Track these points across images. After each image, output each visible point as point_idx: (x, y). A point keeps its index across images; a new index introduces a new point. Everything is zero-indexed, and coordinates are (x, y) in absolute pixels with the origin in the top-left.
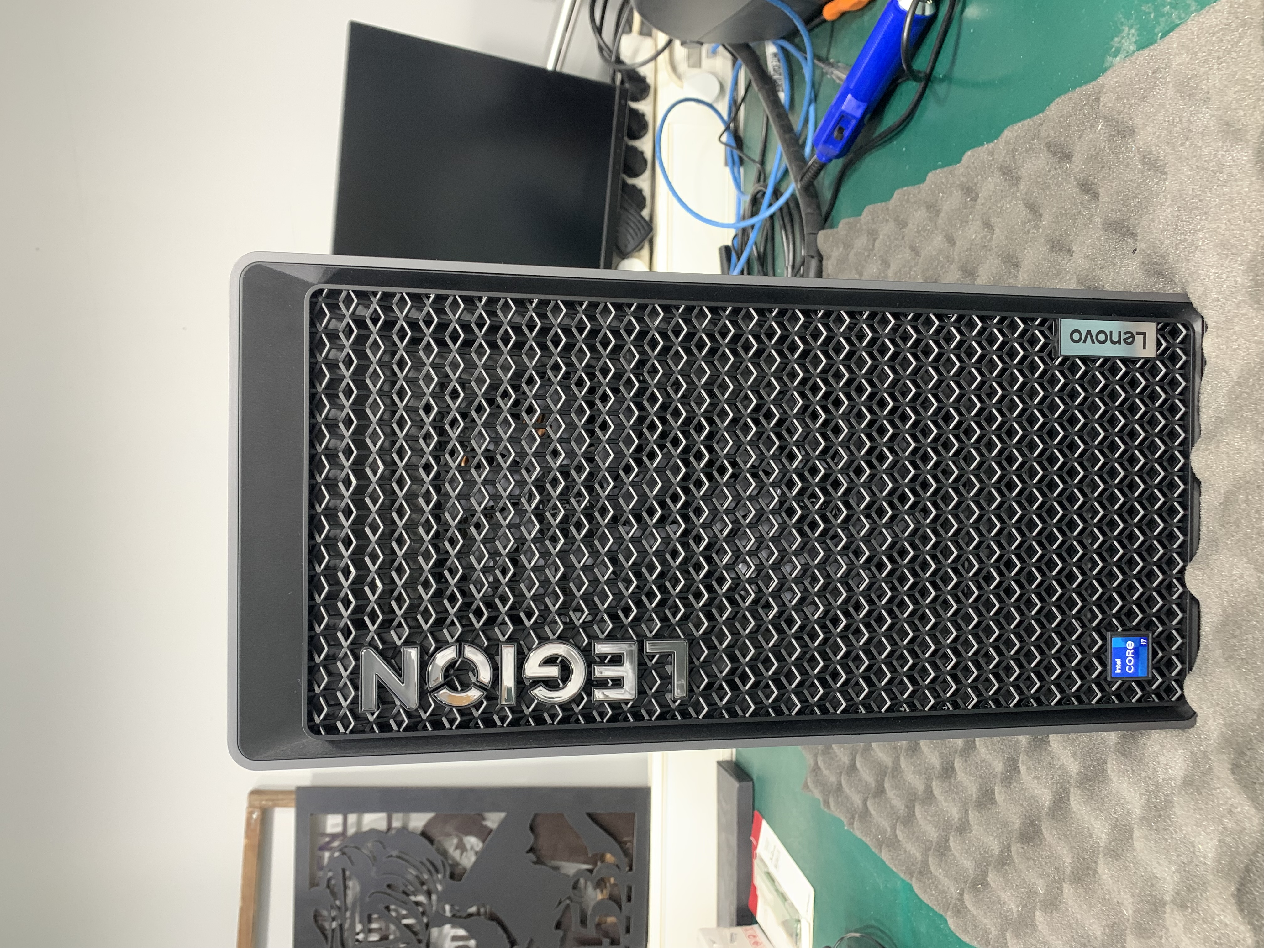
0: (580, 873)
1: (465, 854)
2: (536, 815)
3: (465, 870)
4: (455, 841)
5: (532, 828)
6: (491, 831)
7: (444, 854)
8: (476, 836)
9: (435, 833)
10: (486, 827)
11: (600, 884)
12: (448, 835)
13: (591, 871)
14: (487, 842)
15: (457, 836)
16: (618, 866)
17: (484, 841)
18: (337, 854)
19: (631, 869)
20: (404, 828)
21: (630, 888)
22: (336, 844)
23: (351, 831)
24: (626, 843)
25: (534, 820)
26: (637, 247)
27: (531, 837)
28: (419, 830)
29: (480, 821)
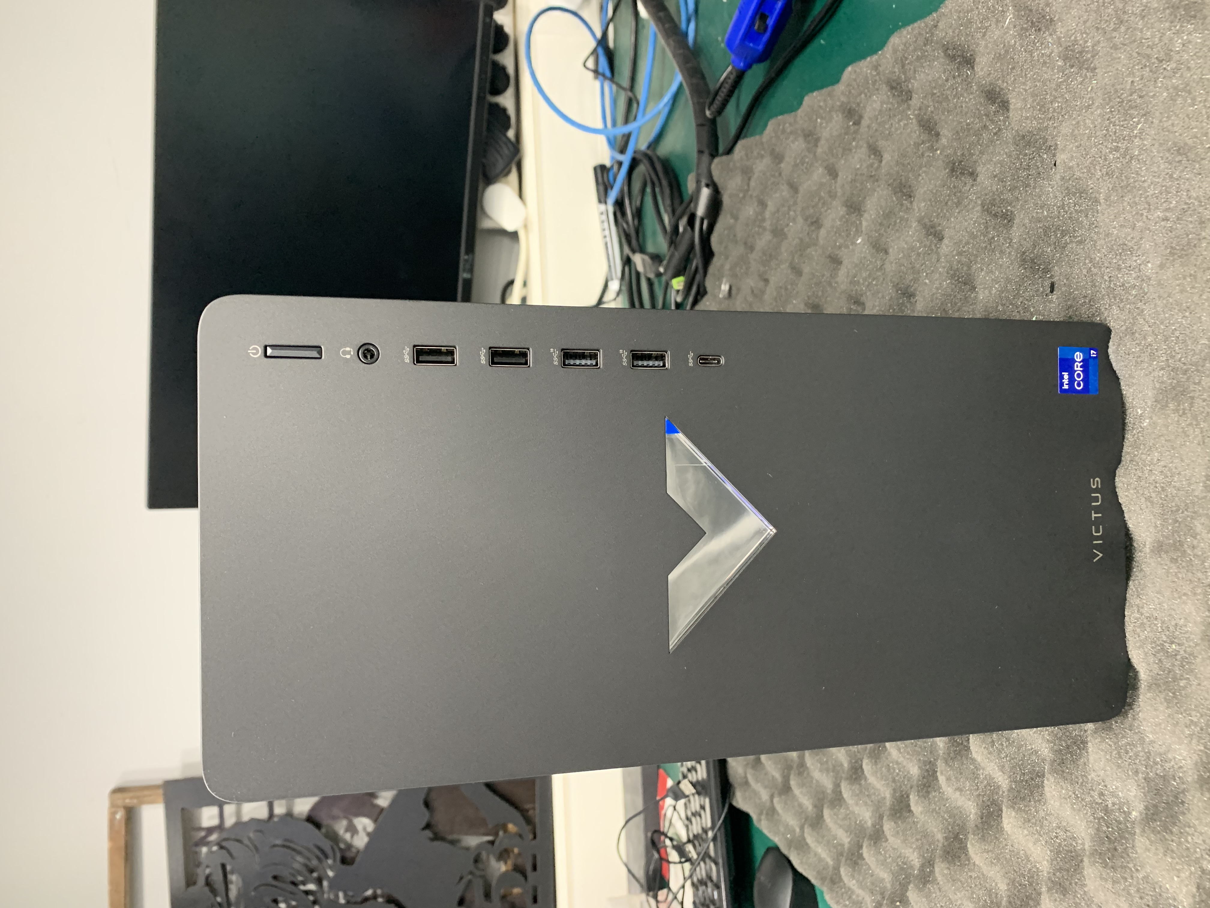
0: (480, 846)
1: (356, 835)
2: (430, 790)
3: (358, 851)
4: (344, 823)
5: (427, 804)
6: (382, 810)
7: (334, 838)
8: (367, 816)
9: (323, 817)
10: (377, 806)
11: (503, 855)
12: (335, 818)
13: (492, 843)
14: (379, 822)
15: (346, 817)
16: (520, 836)
17: (375, 821)
18: (215, 848)
19: (535, 837)
20: (289, 815)
21: (535, 857)
22: (214, 837)
23: (229, 821)
24: (527, 811)
25: (428, 794)
26: (504, 172)
27: (426, 813)
28: (304, 816)
29: (370, 801)
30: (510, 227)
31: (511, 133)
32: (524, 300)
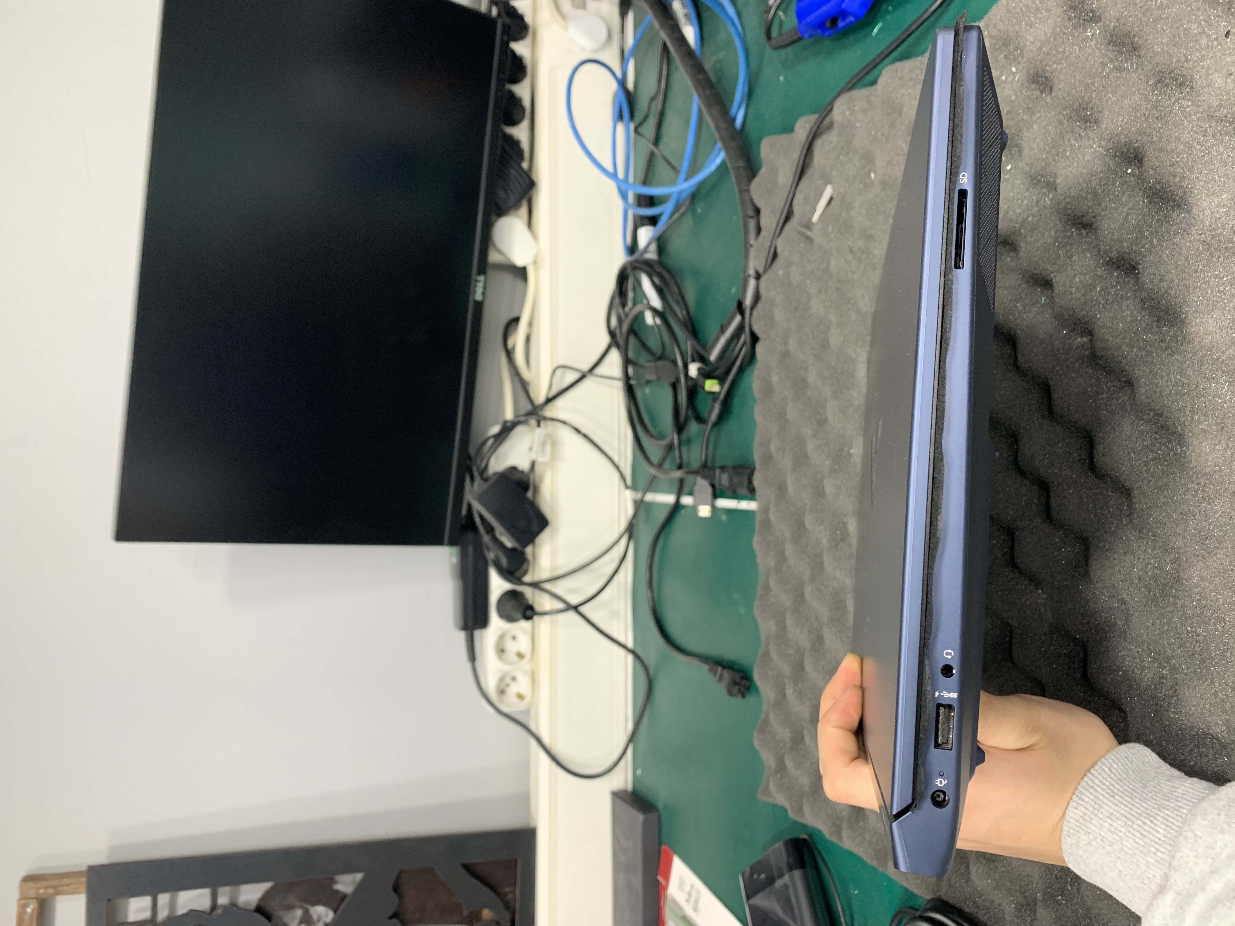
2: (400, 873)
4: (299, 913)
6: (344, 897)
8: (325, 904)
9: (273, 906)
10: (338, 892)
12: (290, 908)
14: (339, 912)
15: (301, 907)
17: (335, 911)
19: (513, 924)
20: (233, 904)
23: (162, 915)
24: (507, 894)
26: (517, 205)
27: (395, 899)
28: (253, 907)
29: (330, 886)
30: (519, 262)
31: (525, 165)
32: (528, 339)
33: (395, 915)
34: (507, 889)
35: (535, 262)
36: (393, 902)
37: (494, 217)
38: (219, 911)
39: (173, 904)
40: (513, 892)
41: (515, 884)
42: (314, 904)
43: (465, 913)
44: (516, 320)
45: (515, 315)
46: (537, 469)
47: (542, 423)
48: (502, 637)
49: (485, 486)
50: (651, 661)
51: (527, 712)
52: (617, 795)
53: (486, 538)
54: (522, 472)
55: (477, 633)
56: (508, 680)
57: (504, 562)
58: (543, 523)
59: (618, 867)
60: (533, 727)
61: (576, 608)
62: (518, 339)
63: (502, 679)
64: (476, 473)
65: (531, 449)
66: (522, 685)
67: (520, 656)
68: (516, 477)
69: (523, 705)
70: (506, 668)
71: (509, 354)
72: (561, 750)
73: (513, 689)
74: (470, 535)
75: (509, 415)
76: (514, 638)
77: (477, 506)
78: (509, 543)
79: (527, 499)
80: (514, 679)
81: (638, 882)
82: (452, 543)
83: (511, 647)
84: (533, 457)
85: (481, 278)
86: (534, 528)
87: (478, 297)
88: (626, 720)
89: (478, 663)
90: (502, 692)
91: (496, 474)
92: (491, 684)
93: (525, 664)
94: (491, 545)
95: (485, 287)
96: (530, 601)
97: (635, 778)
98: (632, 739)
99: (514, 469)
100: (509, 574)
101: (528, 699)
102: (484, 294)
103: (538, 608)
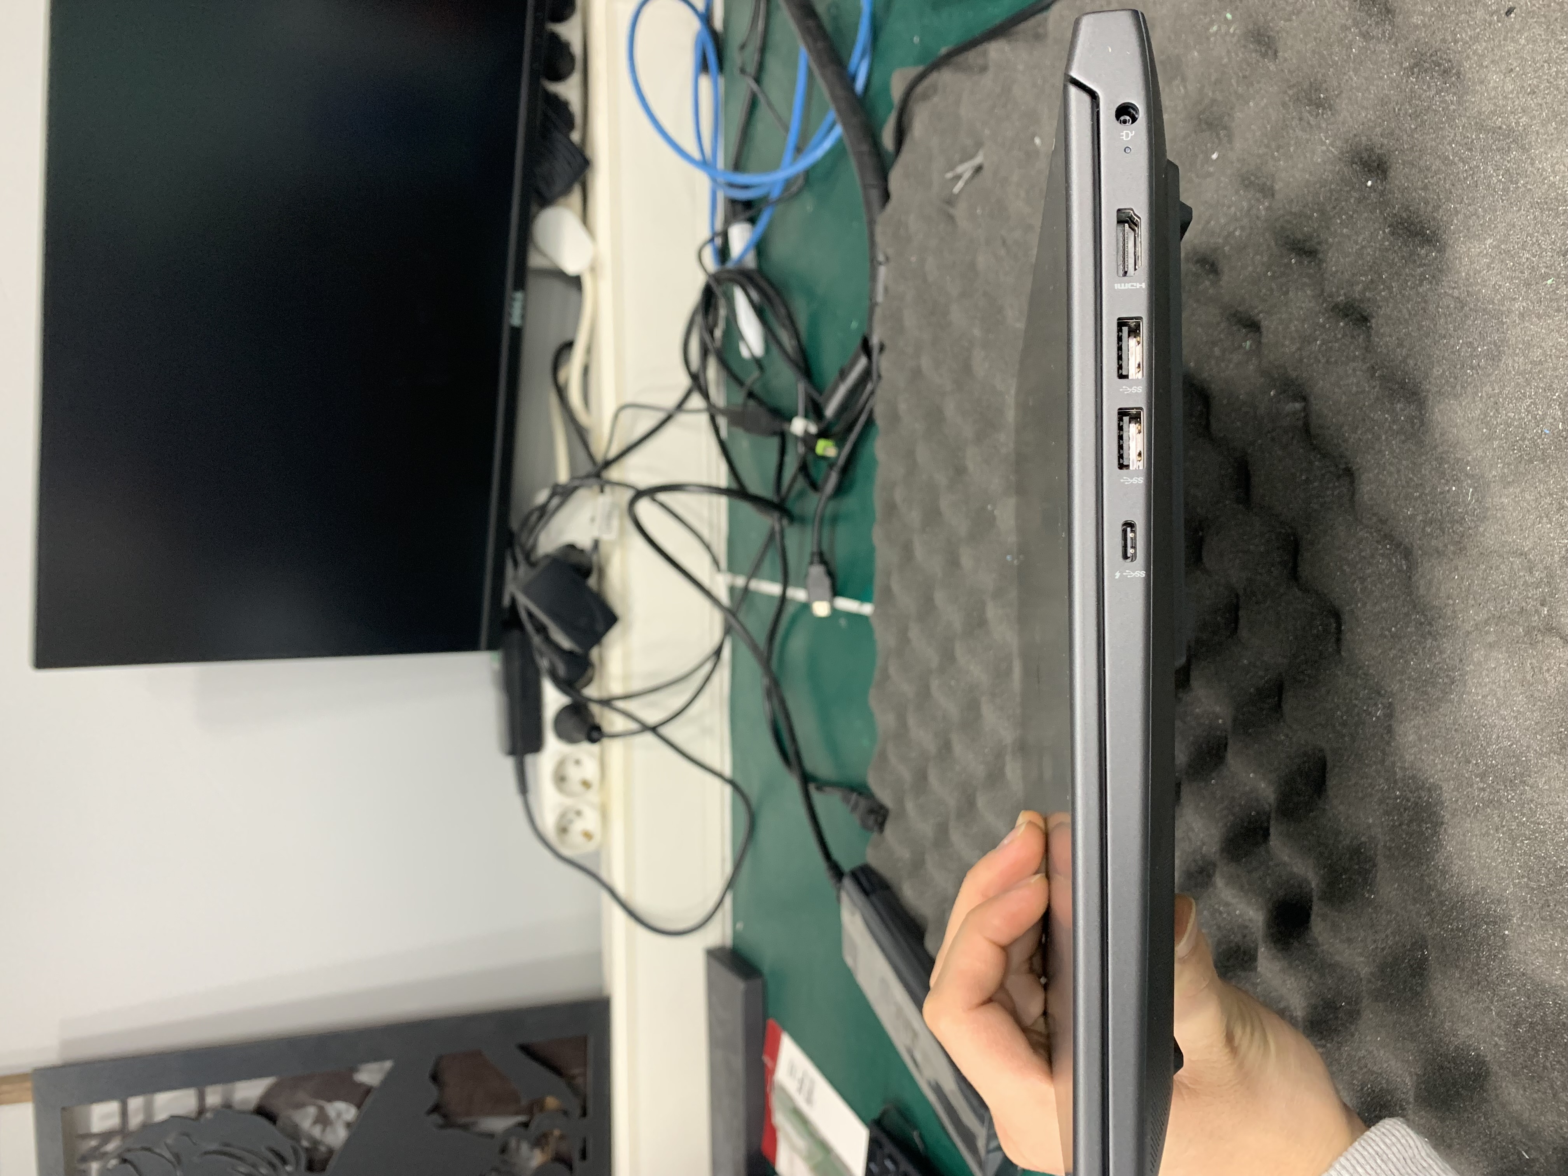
0: (509, 1132)
1: (328, 1129)
2: (440, 1059)
3: (331, 1152)
4: (312, 1111)
5: (435, 1078)
7: (294, 1133)
8: (345, 1099)
9: (278, 1105)
10: (361, 1085)
11: (539, 1142)
12: (301, 1106)
13: (526, 1125)
15: (314, 1105)
16: (565, 1113)
17: (359, 1106)
18: (113, 1162)
19: (584, 1114)
20: (227, 1106)
21: (585, 1141)
22: (111, 1147)
23: (135, 1121)
24: (573, 1077)
25: (437, 1064)
26: (566, 191)
27: (433, 1090)
28: (252, 1105)
29: (351, 1077)
30: (571, 267)
31: (575, 136)
32: (586, 371)
33: (436, 1109)
34: (576, 1071)
35: (593, 269)
36: (432, 1094)
37: (534, 208)
38: (209, 1115)
39: (148, 1109)
40: (584, 1075)
41: (585, 1065)
42: (330, 1100)
43: (524, 1102)
44: (569, 345)
45: (567, 338)
46: (603, 548)
47: (607, 489)
48: (561, 764)
49: (533, 573)
50: (753, 790)
51: (597, 854)
52: (714, 955)
53: (536, 640)
54: (582, 551)
55: (529, 759)
56: (571, 816)
57: (562, 670)
58: (610, 619)
59: (716, 1042)
60: (604, 875)
61: (654, 729)
62: (572, 372)
63: (563, 816)
64: (520, 557)
65: (593, 520)
66: (590, 821)
67: (586, 784)
68: (574, 558)
69: (591, 846)
70: (568, 801)
71: (561, 392)
72: (641, 902)
73: (578, 827)
74: (515, 634)
75: (563, 476)
76: (578, 762)
77: (523, 601)
78: (566, 643)
79: (589, 590)
80: (579, 813)
81: (738, 1062)
82: (491, 646)
83: (574, 774)
84: (595, 533)
85: (519, 295)
86: (599, 627)
87: (516, 321)
88: (723, 860)
89: (531, 797)
90: (563, 830)
91: (547, 556)
92: (548, 822)
93: (593, 796)
94: (544, 648)
95: (524, 308)
96: (598, 720)
97: (736, 935)
98: (731, 884)
99: (571, 547)
100: (566, 685)
101: (598, 837)
102: (523, 317)
103: (607, 728)
